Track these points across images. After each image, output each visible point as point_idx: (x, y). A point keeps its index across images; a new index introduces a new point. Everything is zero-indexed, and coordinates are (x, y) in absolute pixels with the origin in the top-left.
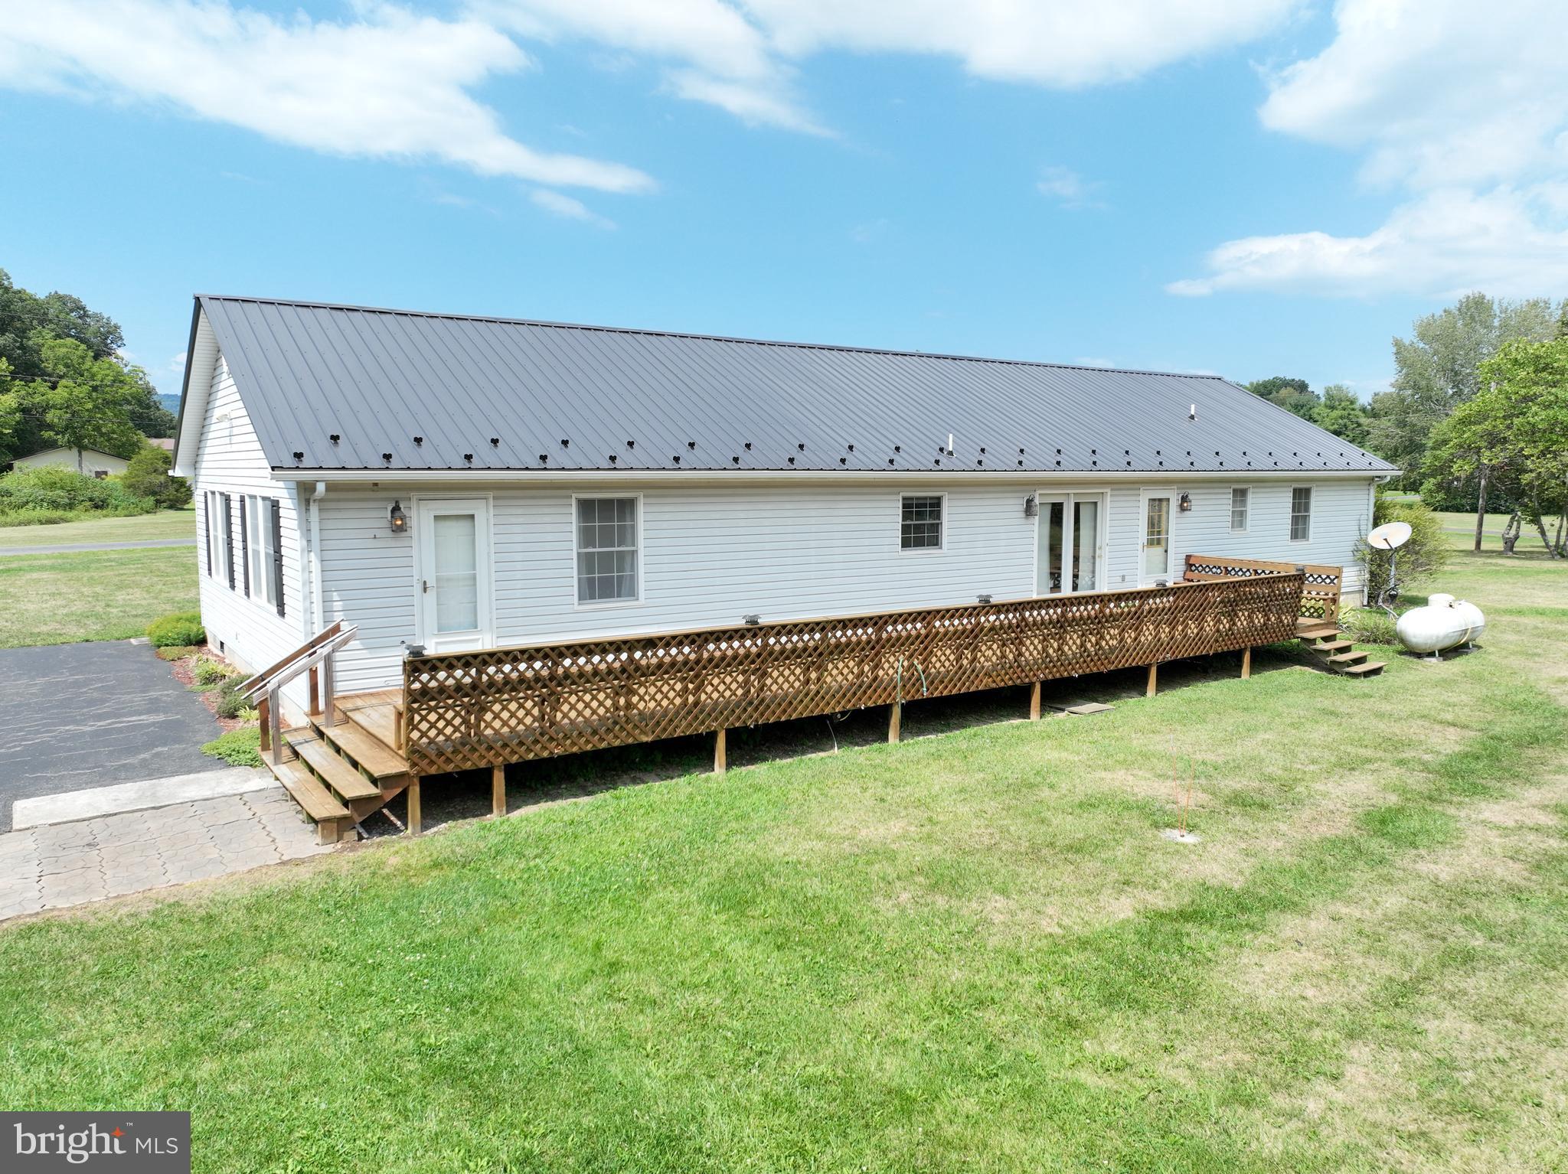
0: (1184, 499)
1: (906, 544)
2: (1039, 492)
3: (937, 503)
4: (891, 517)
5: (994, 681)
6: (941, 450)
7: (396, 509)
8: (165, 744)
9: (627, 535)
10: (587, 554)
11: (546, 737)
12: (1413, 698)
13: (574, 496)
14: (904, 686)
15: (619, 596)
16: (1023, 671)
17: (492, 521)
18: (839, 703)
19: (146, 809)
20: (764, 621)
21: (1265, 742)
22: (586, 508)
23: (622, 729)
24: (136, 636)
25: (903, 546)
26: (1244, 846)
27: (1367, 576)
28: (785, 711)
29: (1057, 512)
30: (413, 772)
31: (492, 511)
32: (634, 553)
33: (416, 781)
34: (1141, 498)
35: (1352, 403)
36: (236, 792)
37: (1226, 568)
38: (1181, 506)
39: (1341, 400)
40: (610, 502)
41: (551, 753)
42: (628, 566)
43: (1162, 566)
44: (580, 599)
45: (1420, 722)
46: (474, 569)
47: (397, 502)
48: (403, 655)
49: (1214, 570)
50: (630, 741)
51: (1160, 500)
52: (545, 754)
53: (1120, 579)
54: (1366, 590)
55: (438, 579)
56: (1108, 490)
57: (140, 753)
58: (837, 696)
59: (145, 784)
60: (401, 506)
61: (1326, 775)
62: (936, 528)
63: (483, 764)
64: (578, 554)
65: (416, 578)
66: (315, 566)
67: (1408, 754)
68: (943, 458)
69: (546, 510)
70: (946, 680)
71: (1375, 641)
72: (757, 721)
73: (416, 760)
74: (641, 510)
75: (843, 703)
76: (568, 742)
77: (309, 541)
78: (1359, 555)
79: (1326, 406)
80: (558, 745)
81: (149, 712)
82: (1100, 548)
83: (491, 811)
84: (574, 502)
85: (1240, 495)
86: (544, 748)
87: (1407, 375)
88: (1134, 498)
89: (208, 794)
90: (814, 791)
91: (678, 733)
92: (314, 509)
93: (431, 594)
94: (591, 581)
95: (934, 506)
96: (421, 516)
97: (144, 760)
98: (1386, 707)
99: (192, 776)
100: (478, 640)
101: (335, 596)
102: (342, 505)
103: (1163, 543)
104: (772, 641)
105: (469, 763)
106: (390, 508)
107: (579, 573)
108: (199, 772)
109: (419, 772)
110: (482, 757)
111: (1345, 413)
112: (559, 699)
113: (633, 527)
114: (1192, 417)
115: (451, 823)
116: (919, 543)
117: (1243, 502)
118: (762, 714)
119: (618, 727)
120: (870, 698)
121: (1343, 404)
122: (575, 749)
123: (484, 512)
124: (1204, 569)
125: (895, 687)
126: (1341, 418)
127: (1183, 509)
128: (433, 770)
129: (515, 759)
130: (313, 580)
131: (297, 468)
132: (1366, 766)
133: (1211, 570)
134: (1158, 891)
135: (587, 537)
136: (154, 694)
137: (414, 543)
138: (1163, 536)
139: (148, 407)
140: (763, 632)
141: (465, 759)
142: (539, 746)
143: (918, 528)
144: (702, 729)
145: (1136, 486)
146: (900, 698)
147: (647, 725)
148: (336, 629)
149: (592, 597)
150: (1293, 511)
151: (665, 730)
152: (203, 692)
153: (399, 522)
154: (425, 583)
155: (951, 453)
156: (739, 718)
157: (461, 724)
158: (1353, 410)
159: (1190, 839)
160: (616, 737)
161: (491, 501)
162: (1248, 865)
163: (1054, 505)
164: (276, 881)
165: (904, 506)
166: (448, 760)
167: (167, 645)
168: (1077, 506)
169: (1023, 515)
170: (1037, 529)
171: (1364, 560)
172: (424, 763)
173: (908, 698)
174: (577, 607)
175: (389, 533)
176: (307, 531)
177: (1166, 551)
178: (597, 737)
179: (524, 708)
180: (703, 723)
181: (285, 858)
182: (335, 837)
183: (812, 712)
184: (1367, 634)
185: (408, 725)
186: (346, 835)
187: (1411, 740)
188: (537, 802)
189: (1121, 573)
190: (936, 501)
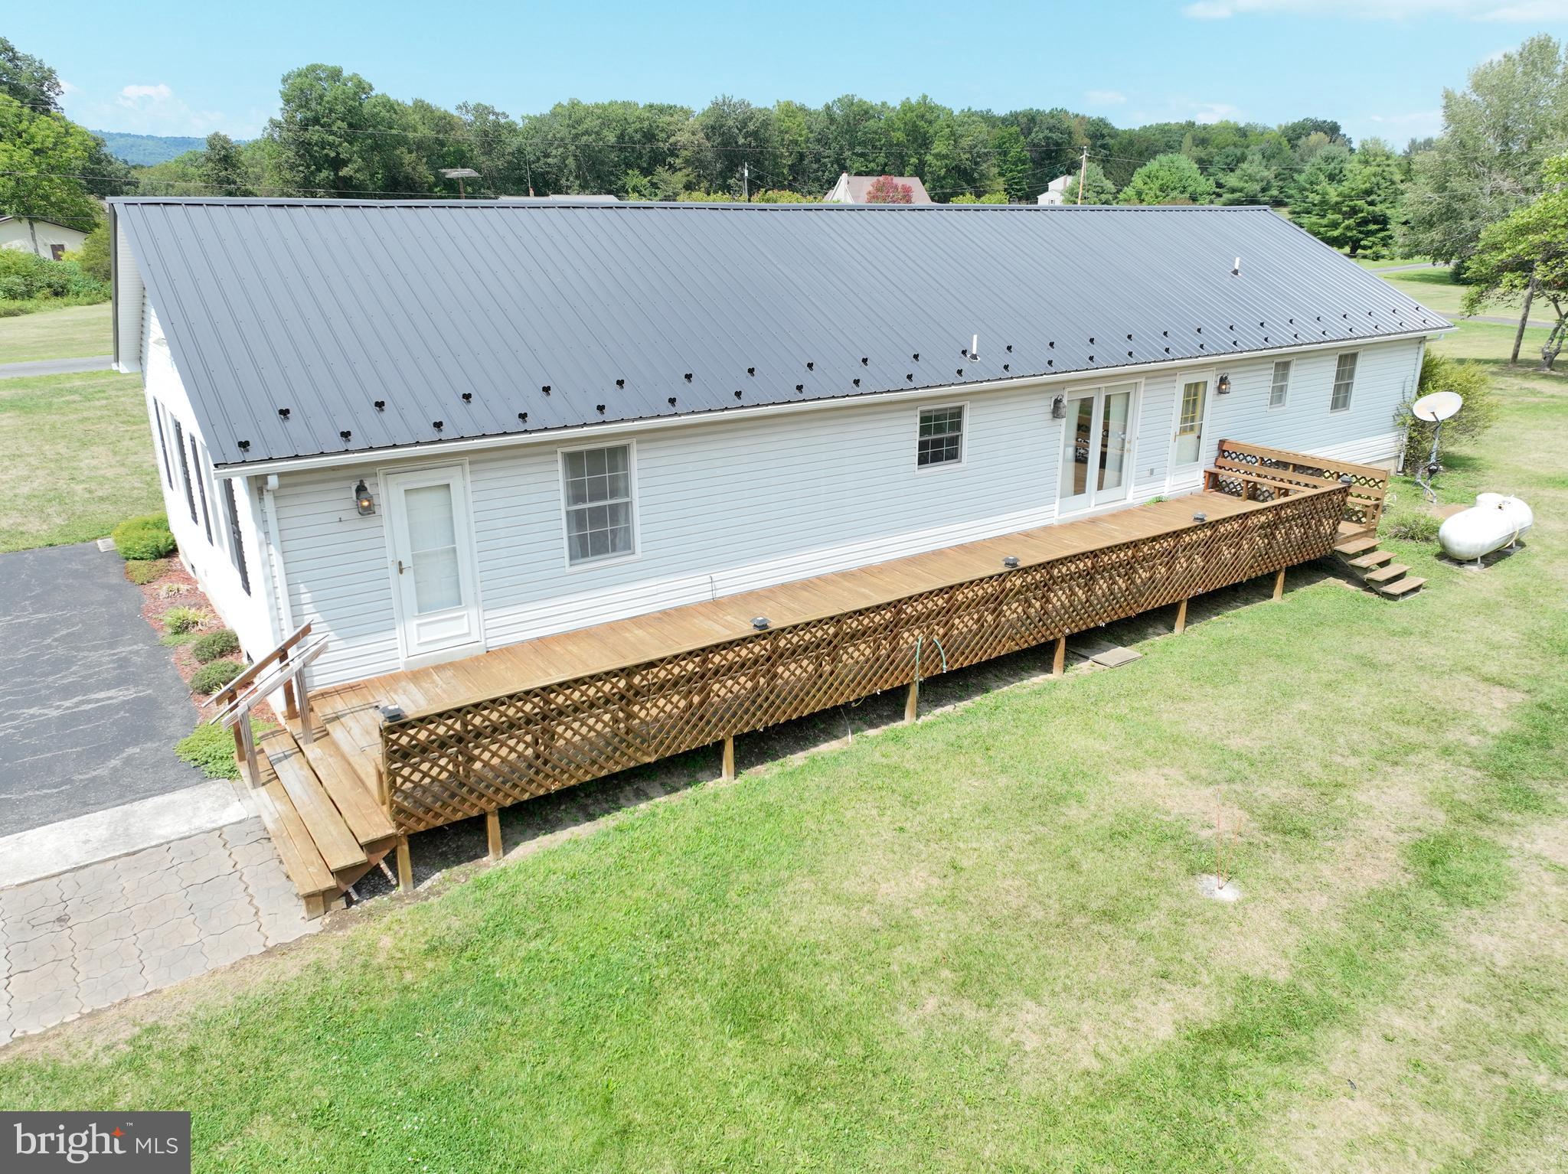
0: (1223, 381)
1: (923, 460)
2: (1067, 390)
3: (958, 413)
4: (908, 434)
5: (1017, 644)
6: (964, 352)
7: (361, 489)
8: (135, 742)
9: (619, 487)
10: (577, 512)
11: (542, 775)
12: (1455, 635)
13: (559, 450)
14: (923, 663)
15: (614, 550)
16: (1048, 629)
17: (470, 488)
18: (854, 691)
19: (119, 857)
20: (775, 624)
21: (1302, 716)
22: (573, 460)
23: (623, 754)
24: (103, 536)
25: (920, 463)
26: (1285, 904)
27: (1405, 440)
28: (796, 709)
29: (1086, 407)
30: (401, 832)
31: (469, 478)
32: (627, 505)
33: (404, 840)
34: (1176, 385)
35: (1388, 158)
36: (214, 825)
37: (1262, 459)
38: (1219, 388)
39: (1376, 155)
40: (601, 451)
41: (547, 789)
42: (622, 518)
43: (1193, 454)
44: (572, 558)
45: (1464, 678)
46: (454, 542)
47: (361, 481)
48: (380, 719)
49: (1249, 458)
50: (632, 764)
51: (1197, 385)
52: (542, 792)
53: (1148, 473)
54: (1402, 456)
55: (415, 557)
56: (1143, 380)
57: (110, 757)
58: (852, 685)
59: (116, 812)
60: (367, 485)
61: (1366, 776)
62: (955, 441)
63: (475, 813)
64: (568, 513)
65: (389, 560)
66: (277, 559)
67: (1452, 736)
68: (965, 364)
69: (529, 470)
70: (967, 651)
71: (1413, 538)
72: (767, 723)
73: (403, 821)
74: (634, 457)
75: (857, 691)
76: (566, 776)
77: (266, 533)
78: (1400, 420)
79: (1360, 162)
80: (555, 780)
81: (119, 682)
82: (1130, 442)
83: (486, 852)
84: (559, 457)
85: (1283, 367)
86: (540, 786)
87: (1455, 132)
88: (1169, 385)
89: (184, 829)
90: (829, 817)
91: (684, 748)
92: (268, 499)
93: (408, 574)
94: (582, 538)
95: (955, 418)
96: (389, 494)
97: (115, 770)
98: (1426, 651)
99: (167, 798)
100: (463, 616)
101: (302, 588)
102: (298, 490)
103: (1197, 429)
104: (782, 643)
105: (460, 814)
106: (354, 488)
107: (569, 533)
108: (174, 790)
109: (406, 831)
110: (473, 805)
111: (1379, 170)
112: (553, 736)
113: (626, 477)
114: (1236, 272)
115: (445, 873)
116: (937, 458)
117: (1285, 377)
118: (772, 716)
119: (618, 753)
120: (887, 682)
121: (1378, 159)
122: (573, 782)
123: (460, 481)
124: (1237, 456)
125: (913, 667)
126: (1375, 175)
127: (1220, 391)
128: (421, 827)
129: (509, 802)
130: (276, 573)
131: (244, 462)
132: (1412, 758)
133: (1245, 458)
134: (1198, 989)
135: (576, 494)
136: (123, 650)
137: (385, 522)
138: (1197, 423)
139: (99, 161)
140: (772, 636)
141: (455, 811)
142: (534, 785)
143: (938, 443)
144: (708, 741)
145: (1173, 372)
146: (918, 677)
147: (649, 746)
148: (307, 630)
149: (585, 555)
150: (1337, 379)
151: (669, 747)
152: (175, 647)
153: (366, 504)
154: (400, 563)
155: (974, 357)
156: (748, 723)
157: (448, 763)
158: (1388, 165)
159: (1228, 894)
160: (617, 763)
161: (467, 467)
162: (1292, 939)
163: (1083, 400)
164: (259, 981)
165: (923, 420)
166: (437, 815)
167: (135, 559)
168: (1108, 399)
169: (1050, 416)
170: (1064, 430)
171: (1404, 424)
172: (411, 822)
173: (926, 675)
174: (569, 570)
175: (355, 514)
176: (262, 522)
177: (1199, 437)
178: (596, 766)
179: (516, 751)
180: (709, 734)
181: (270, 944)
182: (322, 910)
183: (825, 704)
184: (1403, 529)
185: (390, 788)
186: (333, 904)
187: (1455, 711)
188: (535, 836)
189: (1150, 467)
190: (957, 410)
